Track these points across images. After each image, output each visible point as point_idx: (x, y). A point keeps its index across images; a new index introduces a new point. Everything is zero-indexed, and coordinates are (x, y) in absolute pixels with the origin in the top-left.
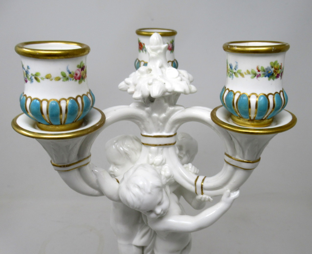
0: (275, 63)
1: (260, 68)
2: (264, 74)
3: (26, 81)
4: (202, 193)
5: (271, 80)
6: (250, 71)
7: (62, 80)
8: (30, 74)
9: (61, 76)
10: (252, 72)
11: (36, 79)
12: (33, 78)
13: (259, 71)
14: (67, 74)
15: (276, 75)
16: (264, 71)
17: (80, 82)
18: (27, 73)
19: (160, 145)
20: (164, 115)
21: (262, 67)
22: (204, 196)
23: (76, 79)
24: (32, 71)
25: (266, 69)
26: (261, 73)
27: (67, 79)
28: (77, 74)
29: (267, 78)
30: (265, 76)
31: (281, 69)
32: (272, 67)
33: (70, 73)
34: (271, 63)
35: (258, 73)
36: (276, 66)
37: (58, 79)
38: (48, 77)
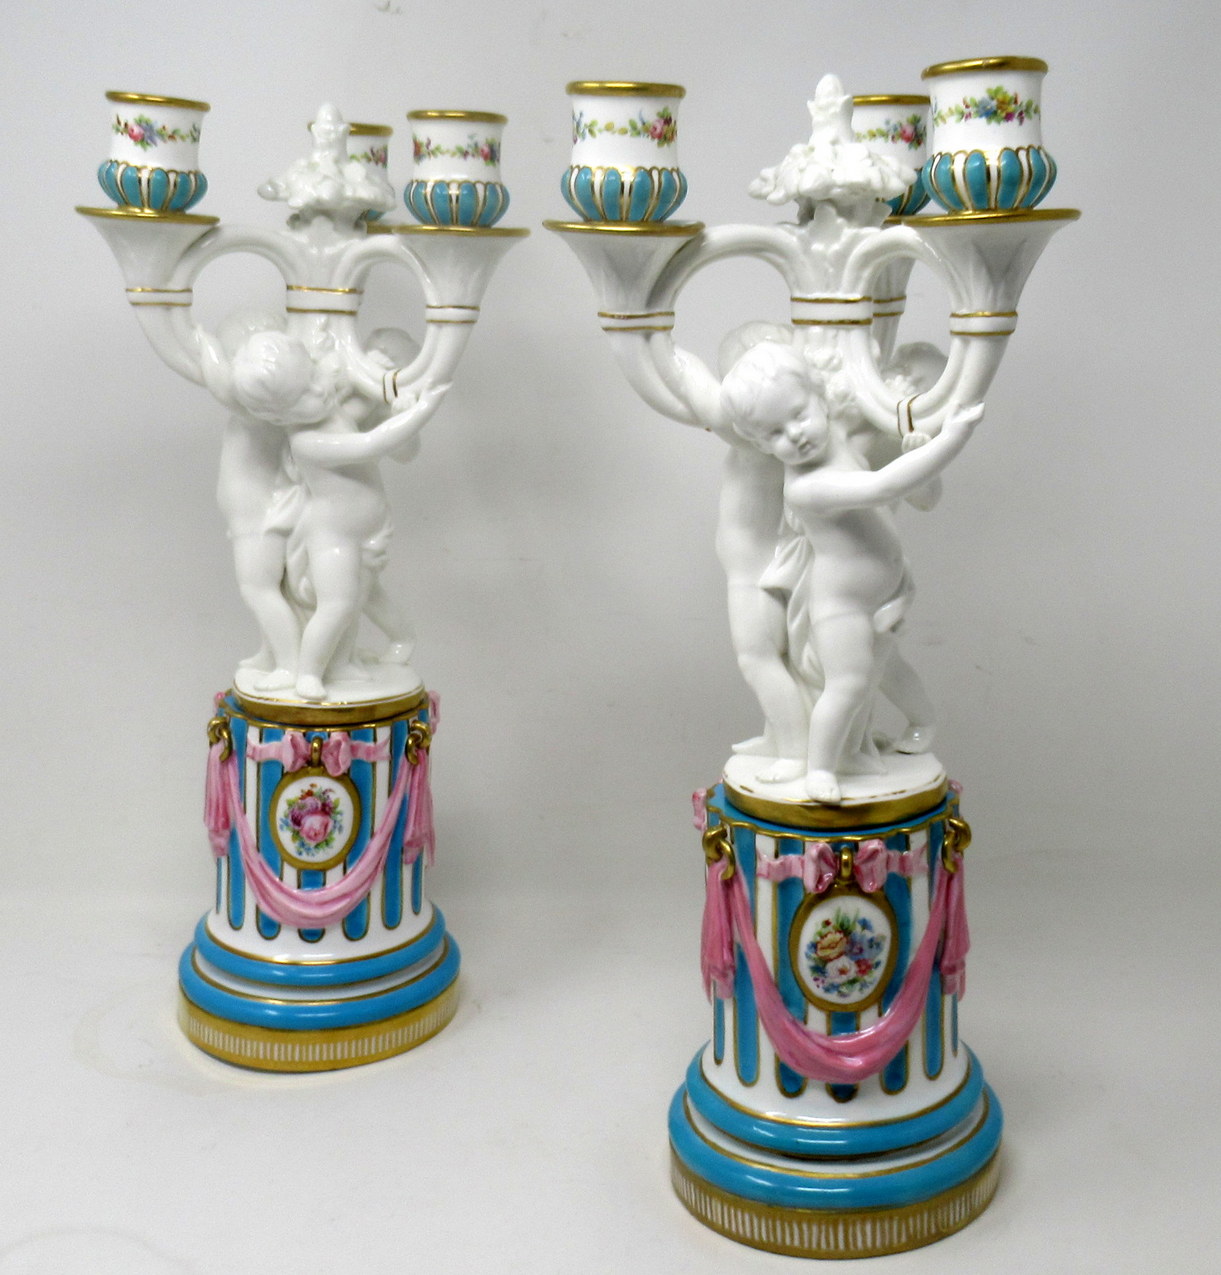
0: (998, 90)
1: (968, 101)
2: (977, 112)
3: (575, 141)
4: (911, 428)
5: (994, 124)
6: (953, 108)
7: (629, 134)
8: (582, 126)
9: (629, 128)
10: (956, 109)
11: (591, 132)
12: (587, 131)
13: (967, 107)
14: (639, 125)
15: (1004, 115)
16: (976, 105)
17: (660, 144)
18: (578, 124)
19: (829, 323)
20: (836, 247)
21: (972, 99)
22: (914, 434)
23: (653, 138)
24: (586, 120)
25: (981, 102)
26: (972, 110)
27: (639, 134)
28: (655, 129)
29: (984, 120)
30: (981, 116)
31: (1016, 102)
32: (992, 99)
33: (644, 124)
34: (989, 91)
35: (966, 111)
36: (1000, 97)
37: (624, 132)
38: (609, 128)
